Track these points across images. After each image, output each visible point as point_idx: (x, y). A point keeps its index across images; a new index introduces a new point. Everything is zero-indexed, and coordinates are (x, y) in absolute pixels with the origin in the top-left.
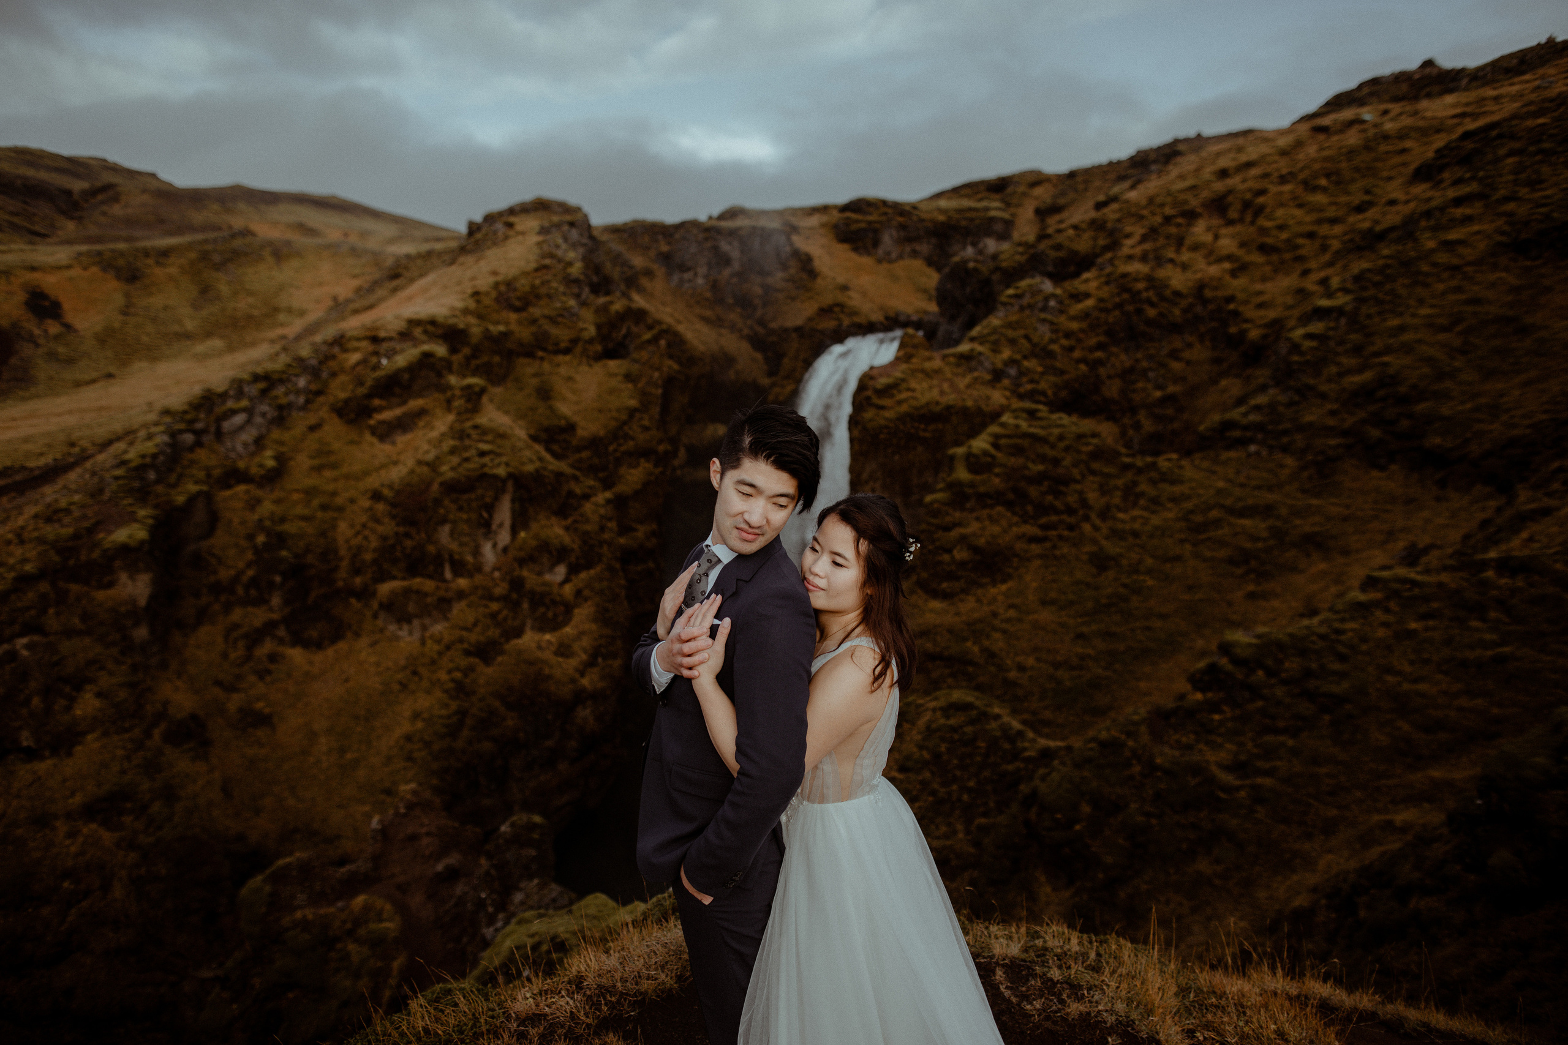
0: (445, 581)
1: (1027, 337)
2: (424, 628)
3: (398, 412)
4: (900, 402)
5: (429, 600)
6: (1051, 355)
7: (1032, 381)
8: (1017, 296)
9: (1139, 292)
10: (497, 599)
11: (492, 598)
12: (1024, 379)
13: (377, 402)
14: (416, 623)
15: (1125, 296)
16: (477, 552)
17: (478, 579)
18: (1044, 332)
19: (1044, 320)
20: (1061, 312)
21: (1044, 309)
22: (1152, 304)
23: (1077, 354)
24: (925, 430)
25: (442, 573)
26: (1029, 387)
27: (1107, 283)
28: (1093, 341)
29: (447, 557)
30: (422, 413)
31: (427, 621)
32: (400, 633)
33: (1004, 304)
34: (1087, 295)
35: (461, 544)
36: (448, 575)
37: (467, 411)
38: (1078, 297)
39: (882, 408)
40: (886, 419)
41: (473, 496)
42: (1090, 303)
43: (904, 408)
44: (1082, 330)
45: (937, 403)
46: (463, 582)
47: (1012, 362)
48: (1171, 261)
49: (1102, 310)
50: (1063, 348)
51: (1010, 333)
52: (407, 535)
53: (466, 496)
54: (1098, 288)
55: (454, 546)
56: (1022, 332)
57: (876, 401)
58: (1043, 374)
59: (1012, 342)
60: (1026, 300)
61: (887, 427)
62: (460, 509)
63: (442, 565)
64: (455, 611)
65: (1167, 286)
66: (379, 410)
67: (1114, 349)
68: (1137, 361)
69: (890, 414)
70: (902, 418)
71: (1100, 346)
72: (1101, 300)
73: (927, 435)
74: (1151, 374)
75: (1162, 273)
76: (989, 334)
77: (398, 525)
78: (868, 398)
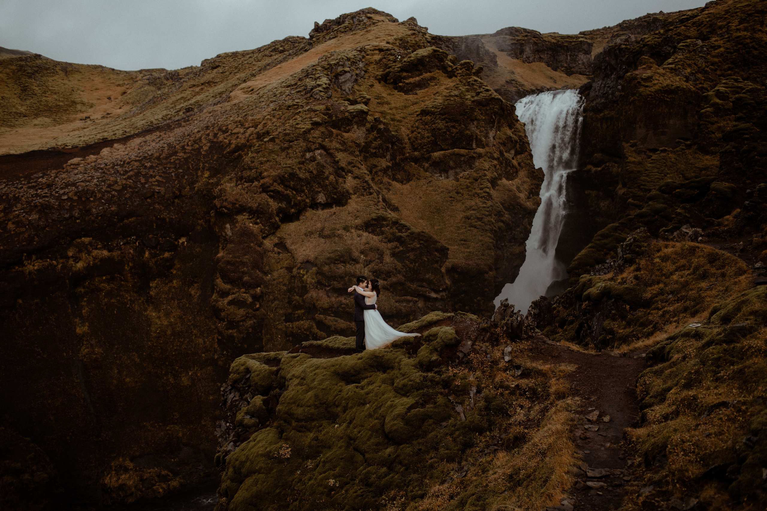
0: (473, 149)
1: (695, 64)
2: (457, 174)
3: (417, 79)
4: (655, 84)
5: (462, 159)
6: (706, 72)
7: (701, 83)
8: (686, 46)
9: (748, 44)
10: (496, 159)
11: (494, 158)
12: (697, 82)
13: (405, 74)
14: (451, 172)
15: (740, 46)
16: (486, 136)
17: (487, 149)
18: (701, 62)
19: (702, 56)
20: (708, 54)
21: (700, 52)
22: (756, 49)
23: (718, 72)
24: (667, 97)
25: (472, 146)
26: (700, 85)
27: (728, 41)
28: (726, 67)
29: (475, 137)
30: (433, 79)
31: (458, 170)
32: (441, 178)
33: (680, 49)
34: (719, 47)
35: (481, 132)
36: (474, 146)
37: (466, 75)
38: (715, 47)
39: (647, 86)
40: (650, 91)
41: (488, 108)
42: (722, 49)
43: (657, 87)
44: (720, 62)
45: (672, 85)
46: (480, 150)
47: (692, 74)
48: (760, 30)
49: (728, 53)
50: (711, 69)
51: (689, 62)
52: (453, 127)
53: (484, 108)
54: (724, 44)
55: (478, 132)
56: (693, 62)
57: (643, 83)
58: (704, 80)
59: (689, 66)
60: (691, 48)
61: (651, 95)
62: (482, 114)
63: (472, 141)
64: (477, 164)
65: (762, 41)
66: (405, 78)
67: (736, 70)
68: (750, 74)
69: (652, 89)
70: (657, 91)
71: (729, 69)
72: (727, 49)
73: (668, 100)
74: (758, 79)
75: (757, 36)
76: (679, 61)
77: (447, 122)
78: (639, 82)
